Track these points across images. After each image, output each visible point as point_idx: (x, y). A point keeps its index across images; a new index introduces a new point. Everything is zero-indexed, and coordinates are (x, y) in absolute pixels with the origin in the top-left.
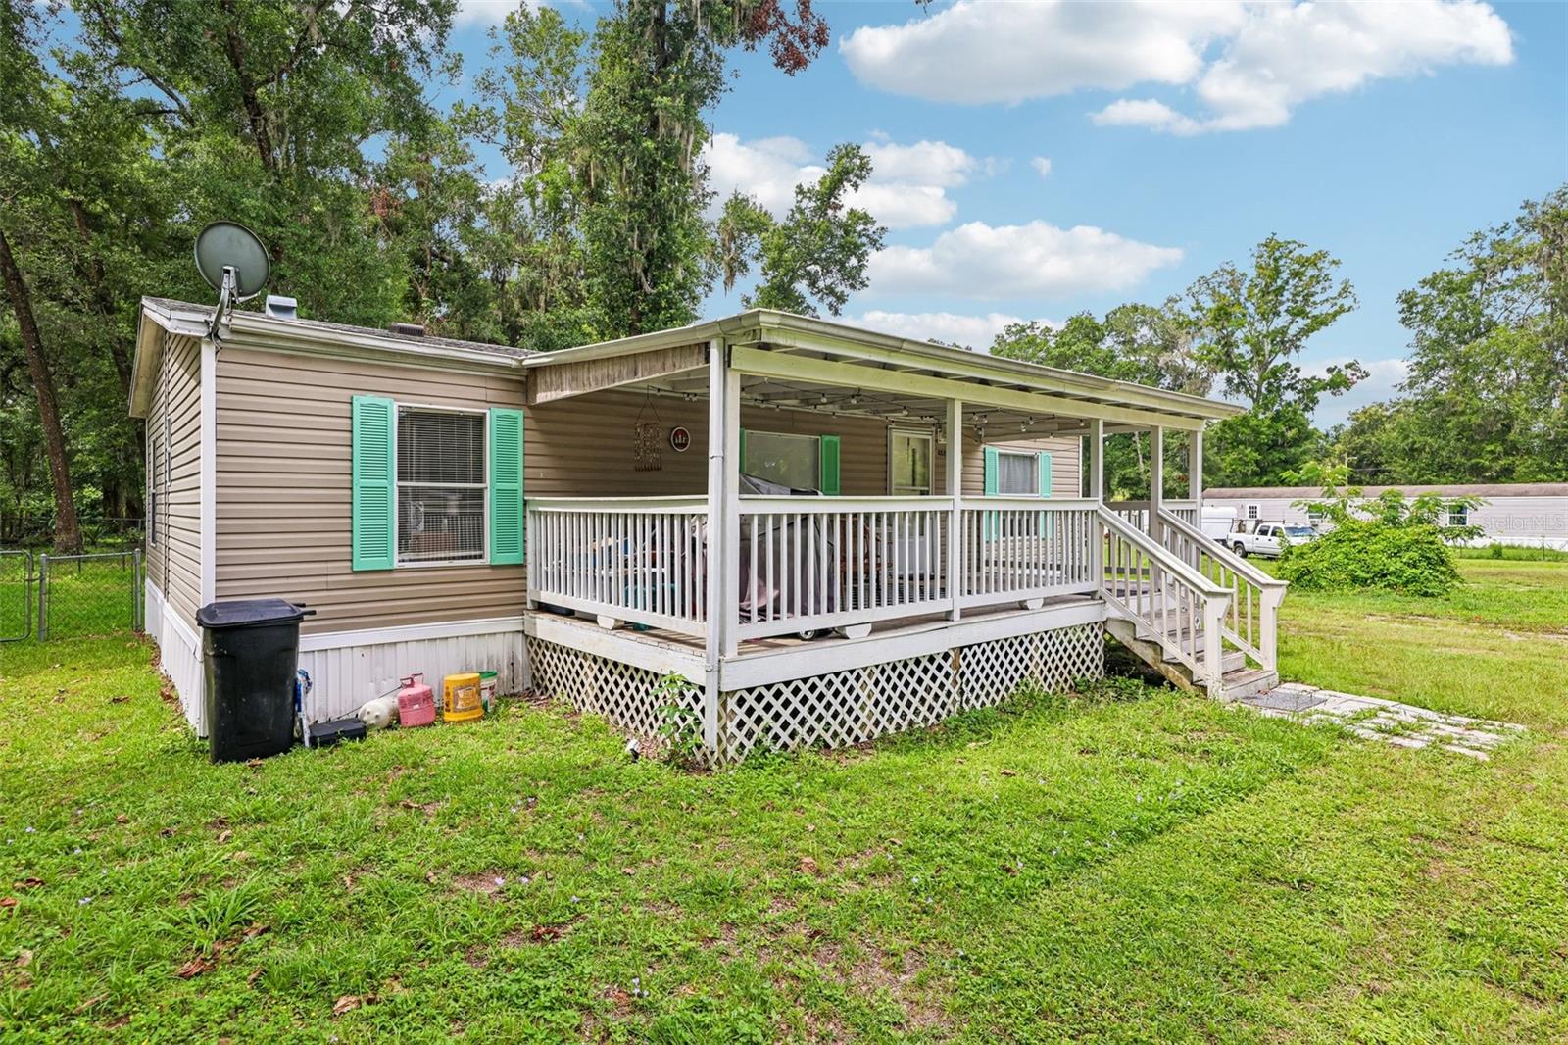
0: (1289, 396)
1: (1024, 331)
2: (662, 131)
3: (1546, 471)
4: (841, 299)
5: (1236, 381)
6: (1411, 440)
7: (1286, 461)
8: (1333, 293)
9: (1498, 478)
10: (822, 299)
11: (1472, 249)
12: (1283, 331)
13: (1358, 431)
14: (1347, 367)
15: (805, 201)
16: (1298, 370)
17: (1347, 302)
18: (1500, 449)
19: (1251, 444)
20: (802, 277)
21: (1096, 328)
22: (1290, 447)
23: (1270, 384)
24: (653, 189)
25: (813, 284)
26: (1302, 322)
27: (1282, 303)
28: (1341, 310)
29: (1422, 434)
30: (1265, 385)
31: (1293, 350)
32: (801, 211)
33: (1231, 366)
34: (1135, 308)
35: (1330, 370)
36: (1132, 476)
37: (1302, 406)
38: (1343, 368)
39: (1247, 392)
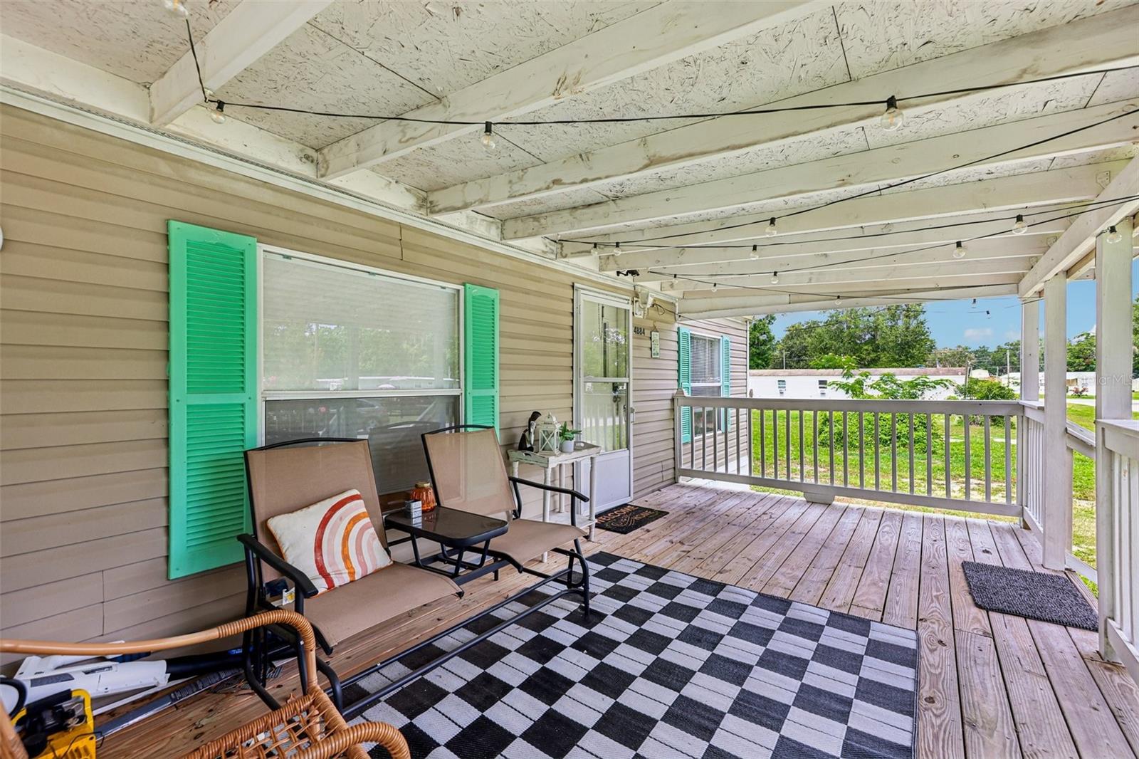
3: (896, 361)
6: (825, 343)
7: (759, 354)
9: (869, 365)
13: (789, 338)
18: (871, 348)
22: (761, 345)
29: (831, 339)
37: (768, 322)
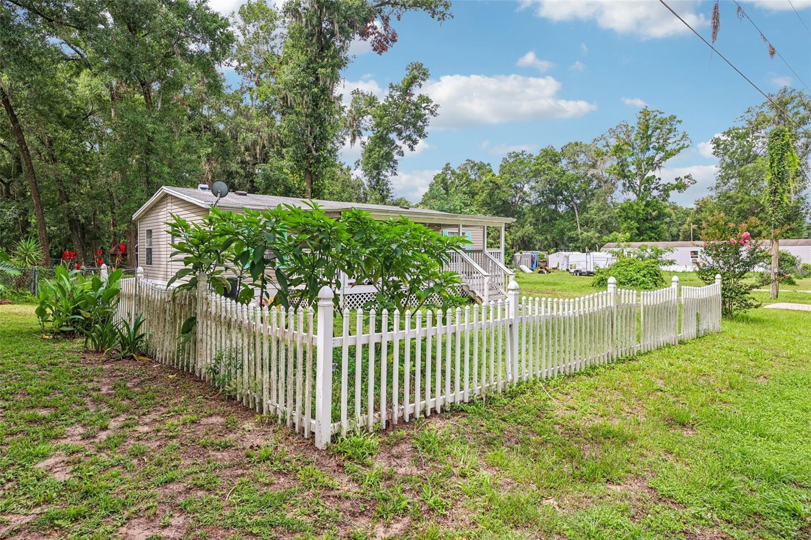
0: (655, 193)
1: (518, 156)
2: (321, 83)
4: (415, 142)
5: (628, 185)
7: (653, 228)
8: (678, 138)
10: (405, 142)
11: (748, 116)
12: (653, 158)
14: (685, 177)
15: (394, 91)
16: (660, 179)
17: (687, 143)
19: (635, 219)
20: (393, 131)
21: (555, 155)
22: (654, 220)
23: (645, 187)
24: (317, 107)
25: (400, 134)
26: (662, 154)
27: (651, 144)
28: (683, 147)
30: (643, 187)
31: (657, 168)
32: (392, 97)
33: (625, 177)
34: (577, 144)
35: (677, 179)
36: (574, 236)
37: (662, 198)
38: (683, 178)
39: (633, 191)
